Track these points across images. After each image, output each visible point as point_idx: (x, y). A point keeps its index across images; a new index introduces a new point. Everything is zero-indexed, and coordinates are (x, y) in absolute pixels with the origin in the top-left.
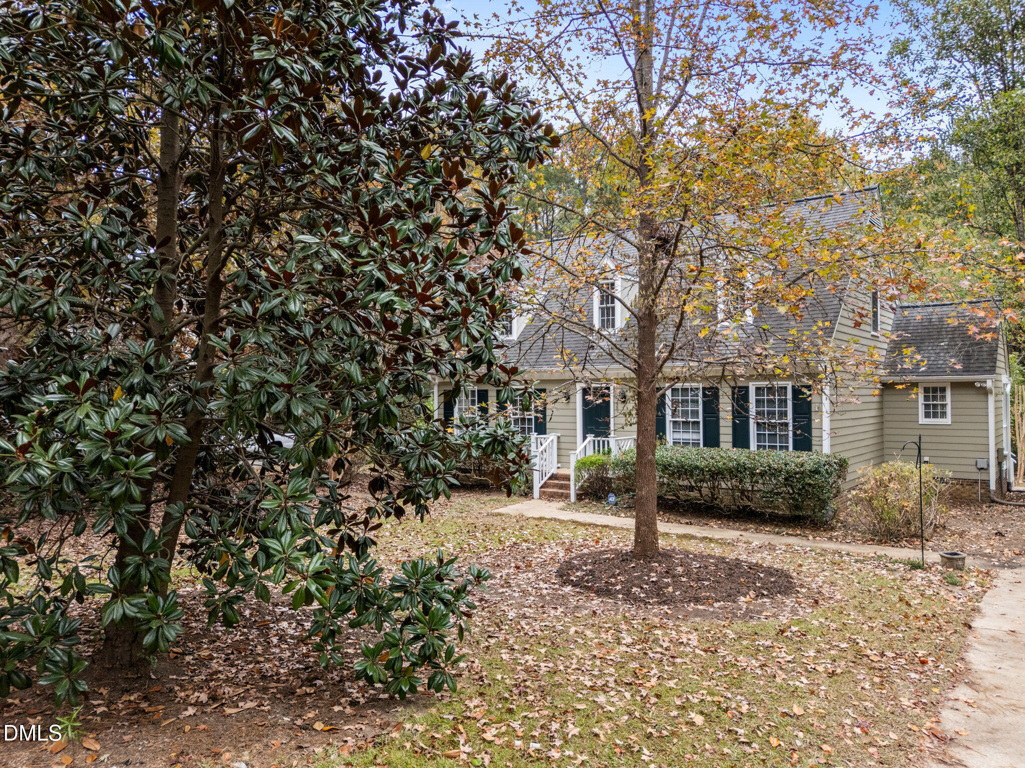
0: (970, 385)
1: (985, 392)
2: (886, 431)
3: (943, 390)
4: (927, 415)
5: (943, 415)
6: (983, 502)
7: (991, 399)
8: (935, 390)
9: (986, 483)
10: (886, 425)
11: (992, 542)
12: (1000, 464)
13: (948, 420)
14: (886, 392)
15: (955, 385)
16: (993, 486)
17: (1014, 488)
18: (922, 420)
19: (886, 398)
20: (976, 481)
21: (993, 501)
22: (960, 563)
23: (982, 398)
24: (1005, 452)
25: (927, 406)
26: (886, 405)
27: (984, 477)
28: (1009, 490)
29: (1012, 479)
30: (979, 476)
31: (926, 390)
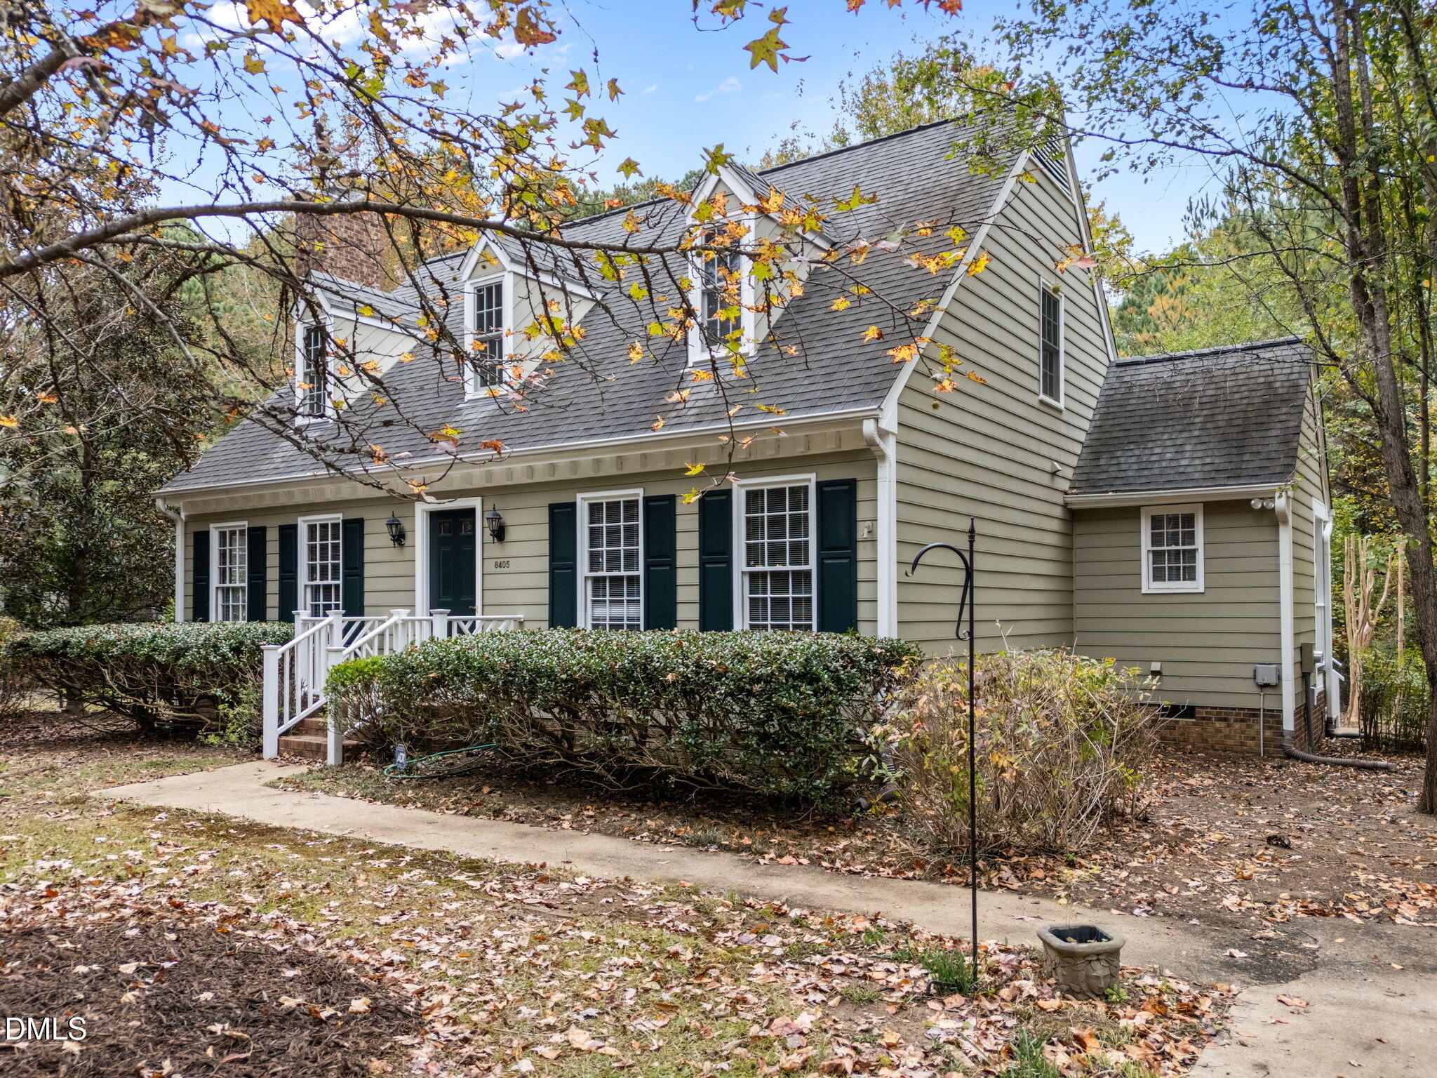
0: (1240, 507)
1: (1271, 520)
2: (1079, 611)
3: (1189, 520)
4: (1158, 576)
5: (1190, 575)
6: (1270, 757)
7: (1286, 536)
8: (1173, 520)
9: (1274, 716)
10: (1079, 597)
11: (1250, 868)
12: (1305, 677)
13: (1198, 585)
14: (1079, 528)
15: (1214, 509)
16: (1289, 724)
17: (1340, 730)
18: (1149, 585)
19: (1079, 541)
20: (1254, 713)
21: (1290, 756)
22: (1100, 970)
23: (1266, 534)
24: (1317, 653)
25: (1157, 556)
26: (1079, 555)
27: (1270, 704)
28: (1330, 734)
29: (1335, 710)
30: (1260, 702)
31: (1156, 522)
